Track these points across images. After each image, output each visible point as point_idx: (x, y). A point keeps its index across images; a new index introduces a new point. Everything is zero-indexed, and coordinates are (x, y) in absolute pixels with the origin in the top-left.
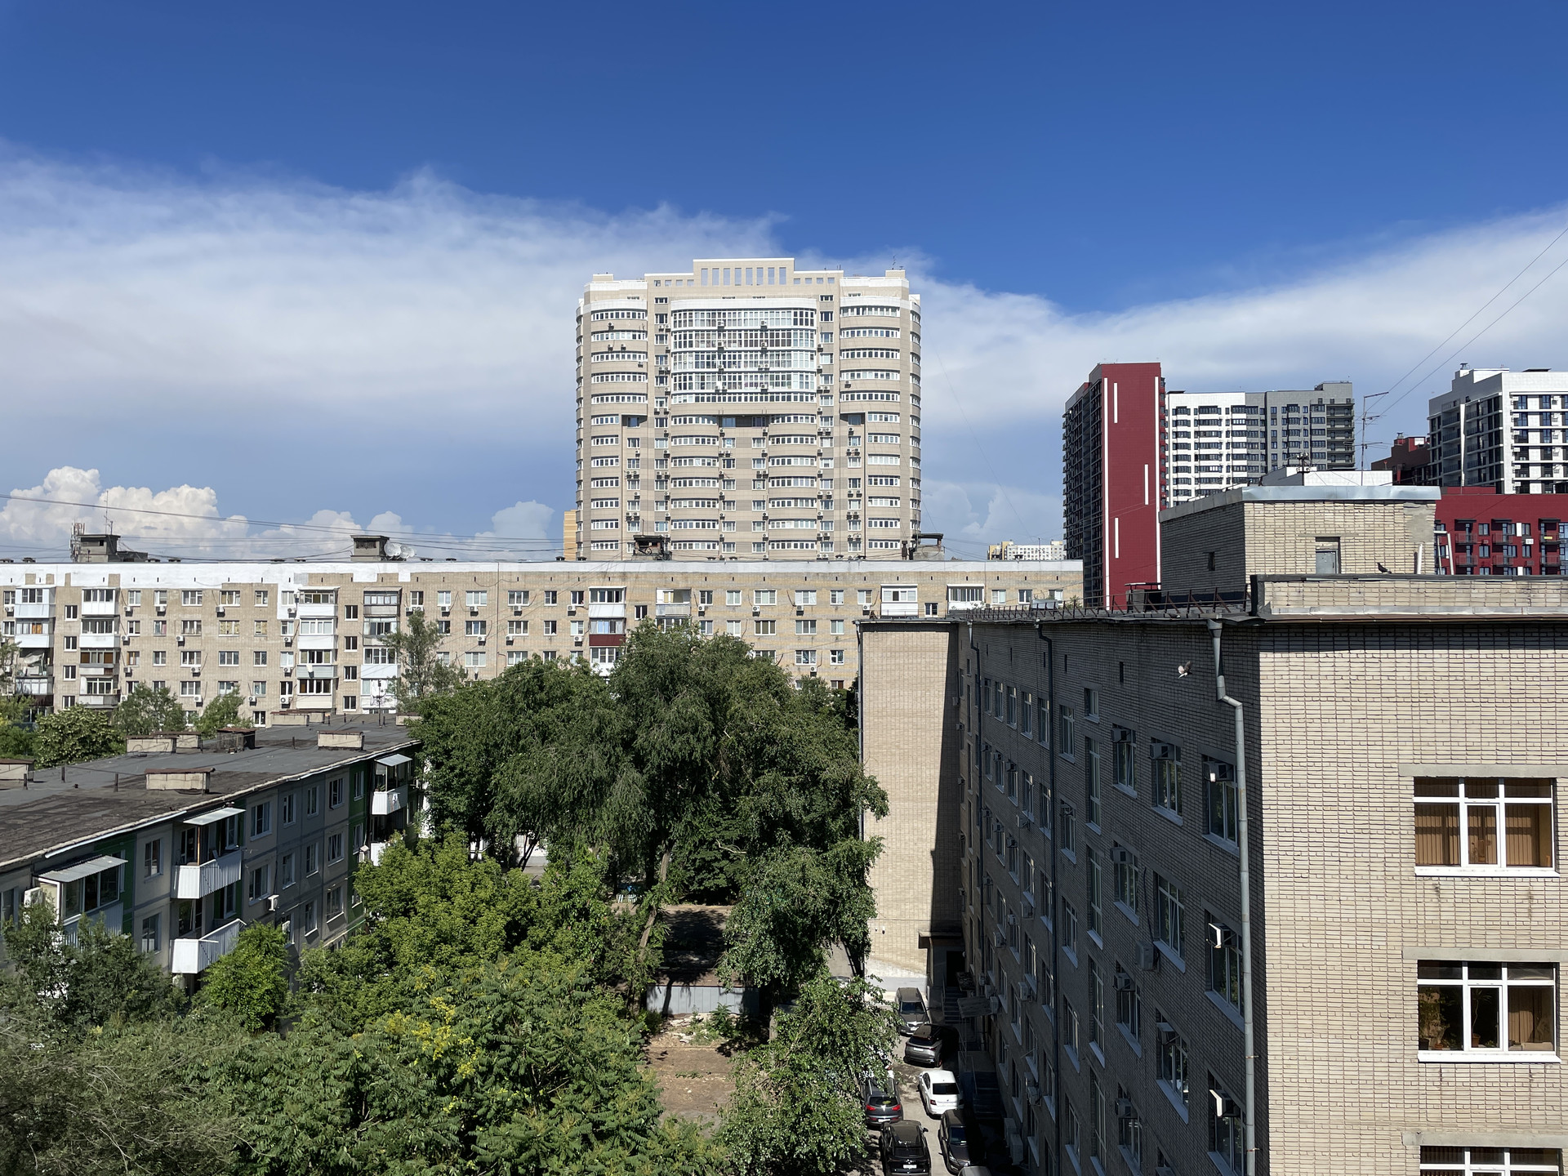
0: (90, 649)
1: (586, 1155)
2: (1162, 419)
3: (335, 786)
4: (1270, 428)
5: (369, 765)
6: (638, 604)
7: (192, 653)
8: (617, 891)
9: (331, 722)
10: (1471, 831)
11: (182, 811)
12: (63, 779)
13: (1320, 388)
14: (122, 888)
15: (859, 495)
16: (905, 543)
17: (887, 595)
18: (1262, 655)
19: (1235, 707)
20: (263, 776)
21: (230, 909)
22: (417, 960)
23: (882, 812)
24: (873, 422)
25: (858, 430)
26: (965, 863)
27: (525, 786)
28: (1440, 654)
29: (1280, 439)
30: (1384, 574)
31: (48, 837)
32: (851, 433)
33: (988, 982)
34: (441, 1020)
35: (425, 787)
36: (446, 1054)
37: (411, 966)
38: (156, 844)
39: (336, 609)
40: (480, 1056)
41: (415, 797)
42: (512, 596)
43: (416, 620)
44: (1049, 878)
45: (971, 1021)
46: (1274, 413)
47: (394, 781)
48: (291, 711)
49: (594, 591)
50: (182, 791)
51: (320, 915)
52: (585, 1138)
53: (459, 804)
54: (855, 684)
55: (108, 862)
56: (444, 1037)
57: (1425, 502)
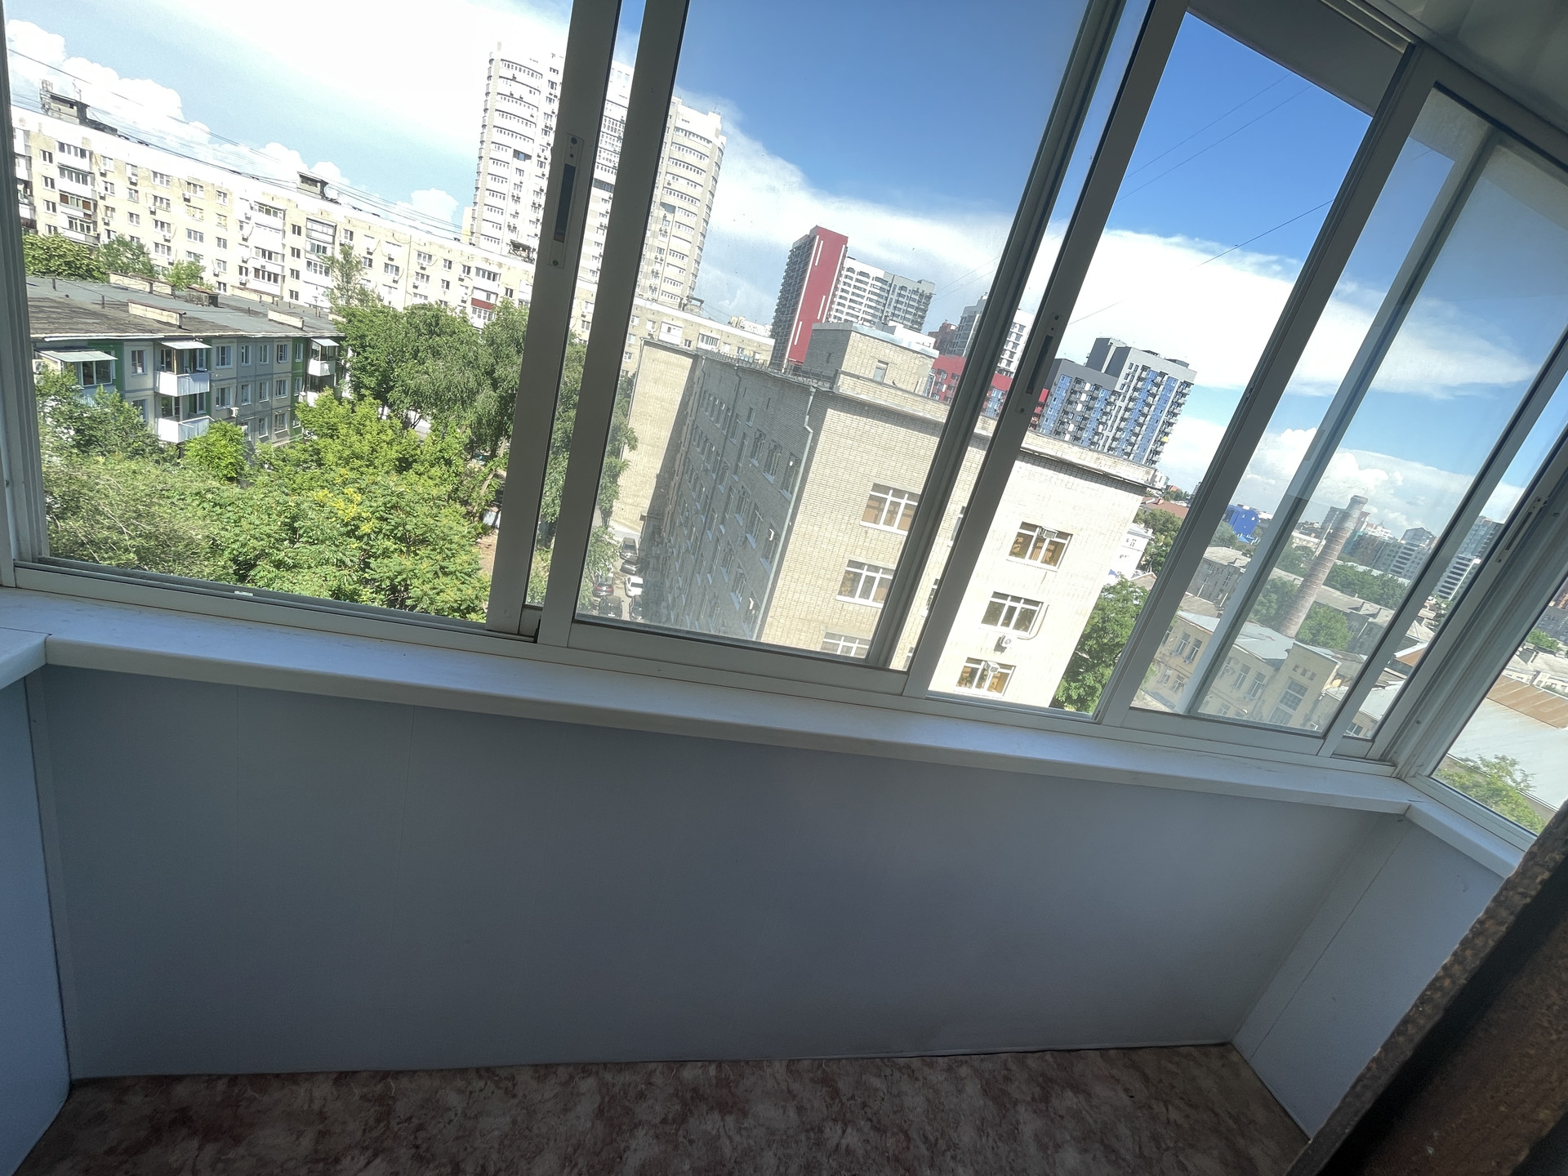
0: (69, 193)
1: (435, 581)
2: (840, 272)
3: (282, 349)
4: (890, 296)
5: (307, 341)
6: (508, 287)
7: (162, 223)
8: (473, 457)
9: (277, 304)
10: (889, 511)
11: (160, 335)
12: (54, 288)
13: (920, 282)
14: (114, 375)
15: (662, 260)
16: (682, 299)
17: (665, 327)
18: (829, 410)
19: (809, 432)
20: (225, 328)
21: (201, 408)
22: (337, 465)
23: (633, 448)
24: (679, 216)
25: (669, 217)
26: (673, 484)
27: (419, 381)
28: (903, 430)
29: (893, 304)
30: (894, 386)
31: (46, 326)
32: (665, 217)
33: (670, 541)
34: (352, 502)
35: (348, 365)
36: (353, 519)
37: (333, 467)
38: (141, 353)
39: (284, 224)
40: (374, 523)
41: (340, 370)
42: (419, 255)
43: (346, 251)
44: (709, 497)
45: (658, 558)
46: (894, 288)
47: (325, 355)
48: (247, 289)
49: (478, 269)
50: (159, 322)
51: (270, 428)
52: (436, 573)
53: (371, 382)
54: (634, 375)
55: (100, 356)
56: (353, 511)
57: (931, 357)
